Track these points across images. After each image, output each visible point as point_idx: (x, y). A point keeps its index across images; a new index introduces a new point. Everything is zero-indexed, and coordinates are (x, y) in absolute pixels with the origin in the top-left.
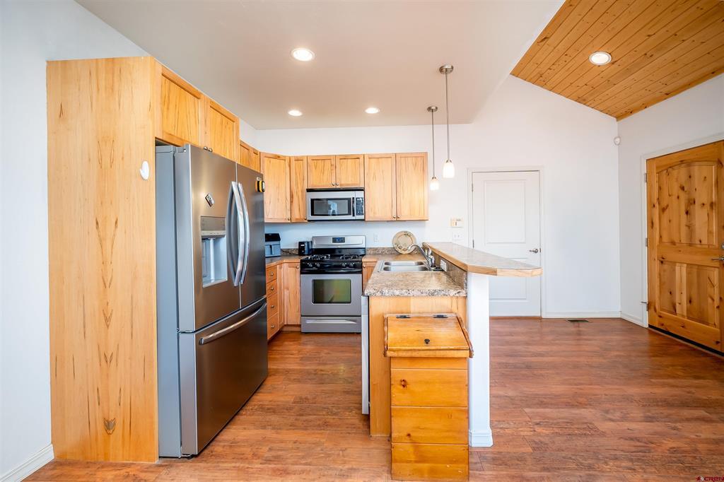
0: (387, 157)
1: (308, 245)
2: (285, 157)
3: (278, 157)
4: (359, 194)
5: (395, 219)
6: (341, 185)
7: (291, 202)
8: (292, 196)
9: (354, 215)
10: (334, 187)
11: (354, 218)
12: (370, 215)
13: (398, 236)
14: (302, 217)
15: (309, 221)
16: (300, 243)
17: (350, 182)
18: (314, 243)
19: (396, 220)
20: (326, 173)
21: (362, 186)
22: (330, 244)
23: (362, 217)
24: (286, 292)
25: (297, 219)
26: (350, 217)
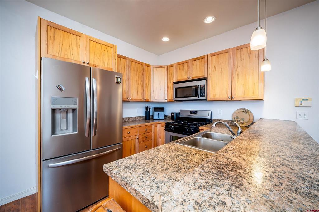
0: (226, 52)
1: (176, 115)
2: (164, 66)
3: (161, 67)
4: (203, 82)
5: (230, 99)
6: (192, 78)
7: (167, 90)
8: (168, 87)
9: (198, 97)
10: (189, 79)
11: (199, 99)
12: (210, 97)
13: (236, 112)
14: (172, 99)
15: (175, 101)
16: (172, 113)
17: (198, 75)
18: (181, 114)
19: (232, 100)
20: (184, 71)
21: (206, 77)
22: (188, 115)
23: (204, 98)
24: (160, 140)
25: (170, 100)
26: (196, 98)
